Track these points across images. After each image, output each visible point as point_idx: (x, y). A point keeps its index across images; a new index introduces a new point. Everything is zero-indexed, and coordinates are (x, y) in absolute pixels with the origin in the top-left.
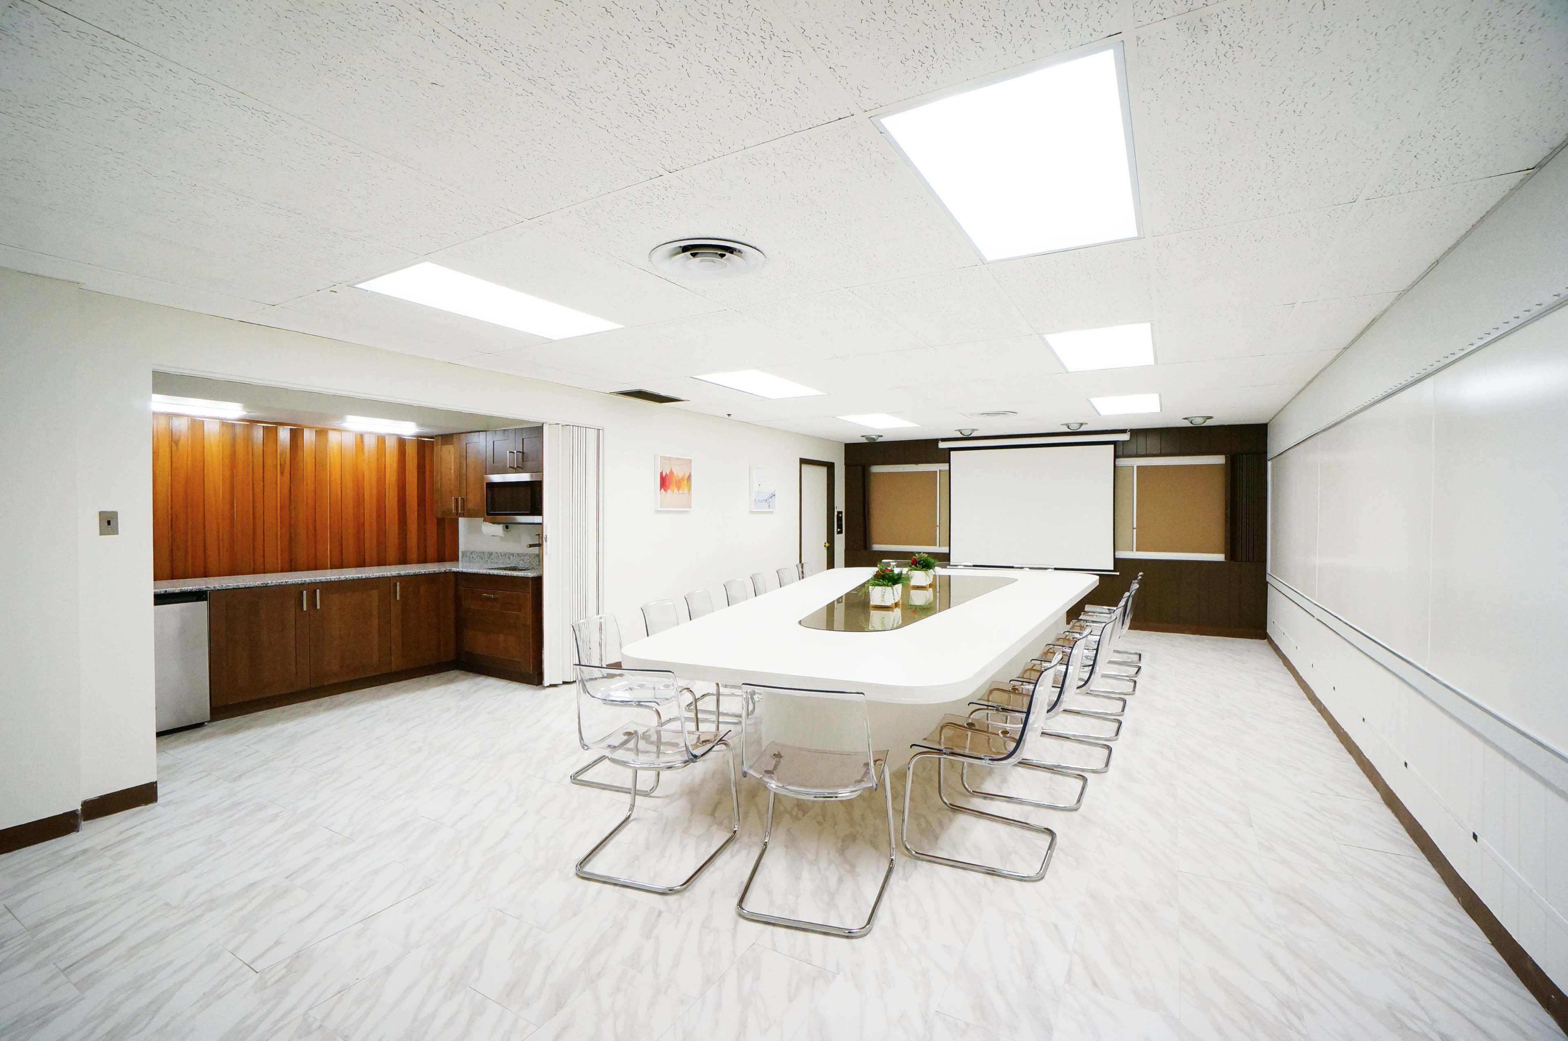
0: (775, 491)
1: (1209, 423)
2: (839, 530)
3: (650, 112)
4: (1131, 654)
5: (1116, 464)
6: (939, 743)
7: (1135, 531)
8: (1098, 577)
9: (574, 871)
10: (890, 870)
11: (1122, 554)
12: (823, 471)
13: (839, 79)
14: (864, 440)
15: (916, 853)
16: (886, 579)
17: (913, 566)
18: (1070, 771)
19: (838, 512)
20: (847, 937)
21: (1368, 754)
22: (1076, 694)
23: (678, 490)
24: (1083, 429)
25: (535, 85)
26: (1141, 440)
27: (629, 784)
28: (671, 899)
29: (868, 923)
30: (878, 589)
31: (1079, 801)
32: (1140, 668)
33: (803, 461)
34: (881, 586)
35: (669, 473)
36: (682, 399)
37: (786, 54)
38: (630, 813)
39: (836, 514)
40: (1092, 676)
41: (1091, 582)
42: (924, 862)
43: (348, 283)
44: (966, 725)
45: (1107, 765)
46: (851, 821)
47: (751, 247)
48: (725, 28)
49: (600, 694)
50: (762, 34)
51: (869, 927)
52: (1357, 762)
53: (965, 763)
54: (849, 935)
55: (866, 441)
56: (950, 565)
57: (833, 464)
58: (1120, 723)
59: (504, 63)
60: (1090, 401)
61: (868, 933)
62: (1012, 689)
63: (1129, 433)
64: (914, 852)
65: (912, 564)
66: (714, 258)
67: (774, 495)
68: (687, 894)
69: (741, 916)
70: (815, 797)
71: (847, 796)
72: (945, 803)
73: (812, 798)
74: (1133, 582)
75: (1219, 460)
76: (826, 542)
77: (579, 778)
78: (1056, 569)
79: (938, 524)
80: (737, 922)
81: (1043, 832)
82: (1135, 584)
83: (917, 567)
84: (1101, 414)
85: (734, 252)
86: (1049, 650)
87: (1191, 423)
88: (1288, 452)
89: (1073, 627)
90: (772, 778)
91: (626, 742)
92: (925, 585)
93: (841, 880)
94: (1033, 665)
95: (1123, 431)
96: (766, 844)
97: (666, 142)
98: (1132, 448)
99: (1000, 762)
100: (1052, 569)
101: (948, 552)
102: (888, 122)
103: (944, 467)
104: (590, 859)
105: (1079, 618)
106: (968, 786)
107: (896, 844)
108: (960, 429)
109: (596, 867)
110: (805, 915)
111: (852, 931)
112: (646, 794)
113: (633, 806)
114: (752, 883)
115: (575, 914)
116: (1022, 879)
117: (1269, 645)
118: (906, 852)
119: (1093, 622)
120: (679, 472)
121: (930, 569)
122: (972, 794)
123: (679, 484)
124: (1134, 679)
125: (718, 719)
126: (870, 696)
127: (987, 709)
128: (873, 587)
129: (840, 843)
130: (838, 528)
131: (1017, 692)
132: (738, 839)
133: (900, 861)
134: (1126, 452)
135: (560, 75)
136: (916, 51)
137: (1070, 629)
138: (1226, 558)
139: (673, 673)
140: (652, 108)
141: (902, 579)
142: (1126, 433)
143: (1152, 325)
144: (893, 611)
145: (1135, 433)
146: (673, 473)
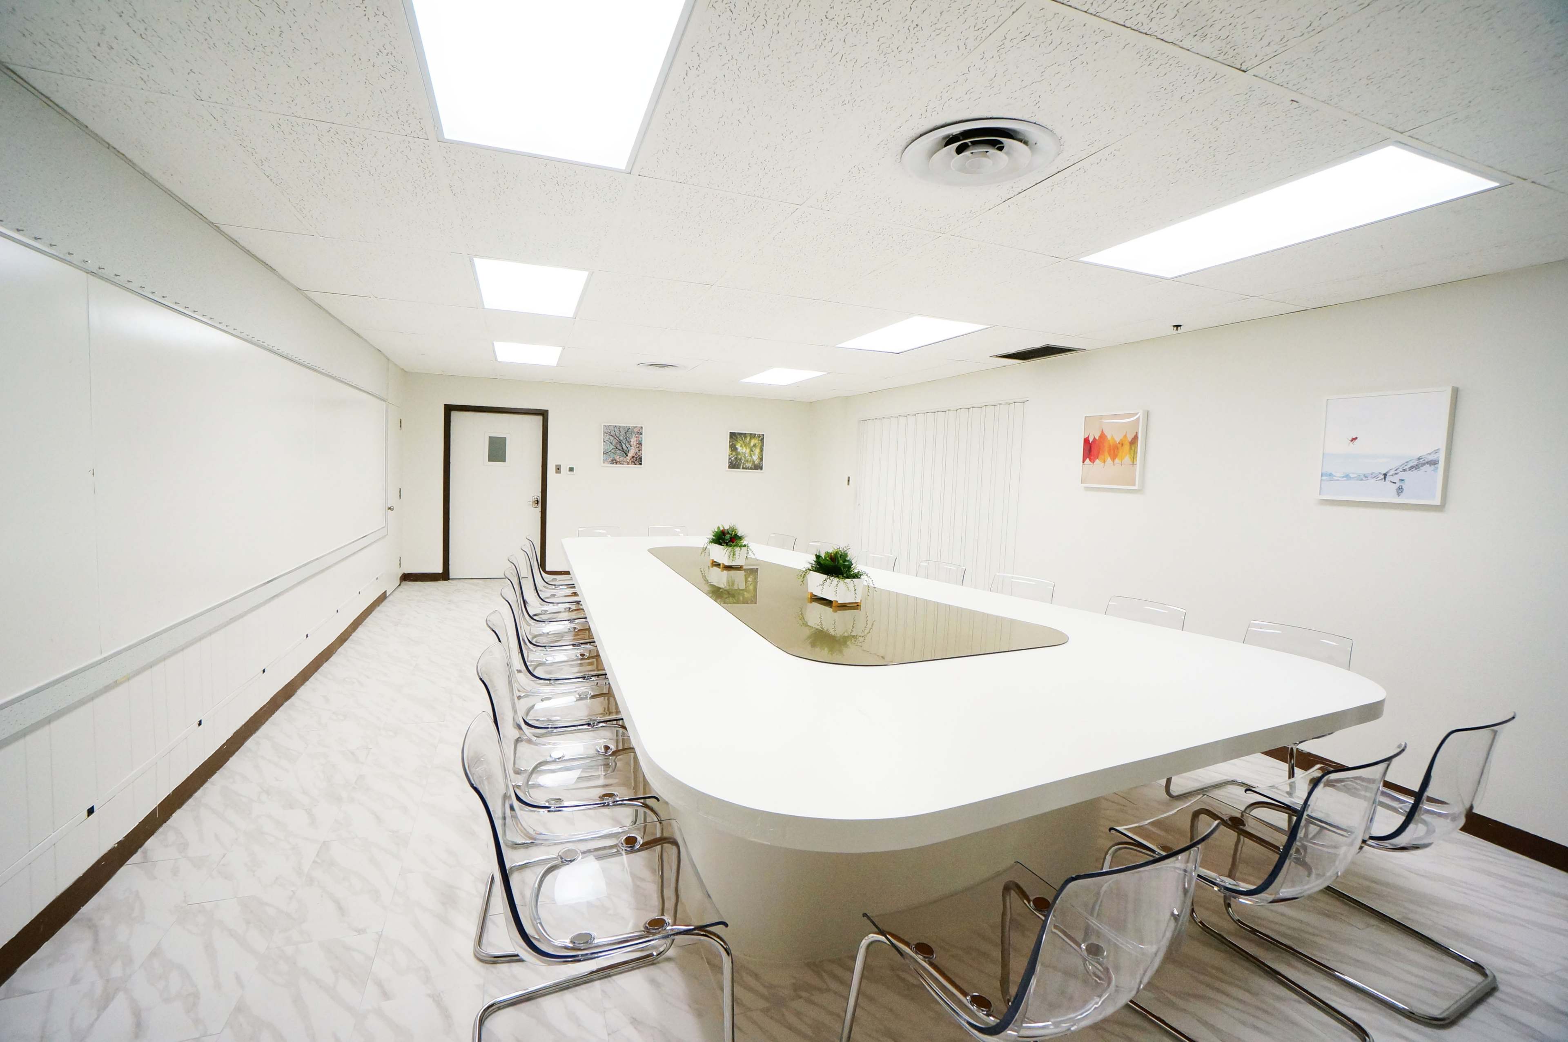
23: (1114, 460)
35: (1100, 437)
36: (1079, 347)
120: (1117, 433)
123: (1115, 451)
146: (1106, 436)
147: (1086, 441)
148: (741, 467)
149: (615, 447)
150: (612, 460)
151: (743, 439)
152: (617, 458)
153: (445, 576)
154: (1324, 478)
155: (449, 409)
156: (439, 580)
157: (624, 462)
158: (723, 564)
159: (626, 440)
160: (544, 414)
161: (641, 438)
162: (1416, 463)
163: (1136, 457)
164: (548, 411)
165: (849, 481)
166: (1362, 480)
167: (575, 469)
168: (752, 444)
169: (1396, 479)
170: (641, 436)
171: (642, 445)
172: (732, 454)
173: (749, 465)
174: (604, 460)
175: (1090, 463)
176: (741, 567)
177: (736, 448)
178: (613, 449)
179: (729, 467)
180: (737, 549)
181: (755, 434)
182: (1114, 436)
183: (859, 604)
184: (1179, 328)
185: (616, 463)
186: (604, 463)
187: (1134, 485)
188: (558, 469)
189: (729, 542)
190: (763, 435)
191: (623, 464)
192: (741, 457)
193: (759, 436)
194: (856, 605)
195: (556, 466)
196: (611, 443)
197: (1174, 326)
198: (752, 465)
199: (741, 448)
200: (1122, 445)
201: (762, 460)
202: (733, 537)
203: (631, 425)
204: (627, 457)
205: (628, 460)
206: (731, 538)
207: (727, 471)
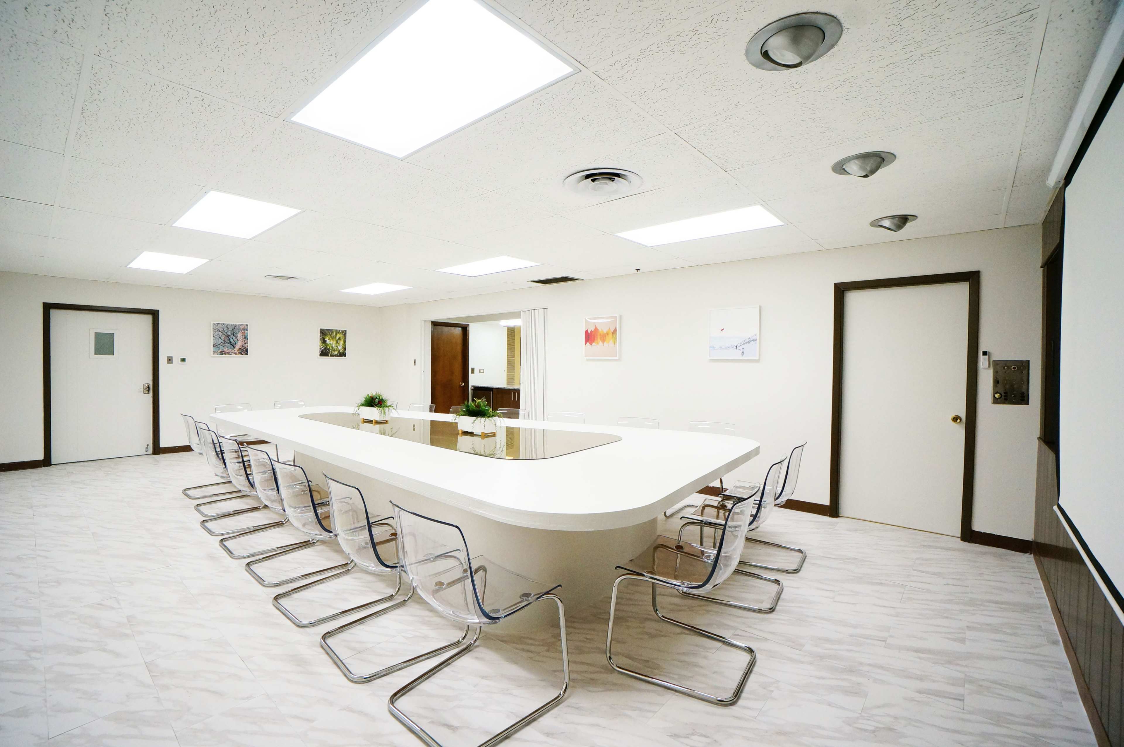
23: (603, 343)
35: (594, 330)
123: (604, 338)
146: (598, 329)
147: (587, 332)
148: (330, 355)
149: (223, 341)
150: (221, 352)
151: (331, 334)
152: (226, 350)
153: (46, 462)
154: (711, 349)
155: (48, 308)
156: (41, 467)
157: (232, 352)
158: (375, 420)
159: (234, 335)
160: (155, 314)
161: (247, 333)
162: (748, 340)
163: (617, 341)
164: (158, 311)
165: (415, 362)
166: (727, 349)
167: (186, 359)
168: (337, 338)
169: (741, 348)
170: (246, 332)
171: (247, 339)
172: (322, 345)
173: (336, 353)
174: (213, 352)
175: (589, 345)
176: (387, 421)
177: (325, 340)
178: (221, 343)
179: (321, 355)
180: (386, 409)
181: (340, 330)
182: (603, 329)
183: (495, 433)
184: (639, 271)
185: (225, 354)
186: (214, 354)
187: (616, 357)
188: (170, 360)
189: (378, 404)
190: (346, 331)
191: (231, 355)
192: (329, 348)
193: (343, 332)
194: (493, 434)
195: (168, 357)
196: (220, 338)
197: (636, 270)
198: (338, 354)
199: (329, 341)
200: (608, 334)
201: (346, 350)
202: (380, 401)
203: (237, 323)
204: (235, 349)
205: (235, 352)
206: (379, 402)
207: (318, 358)
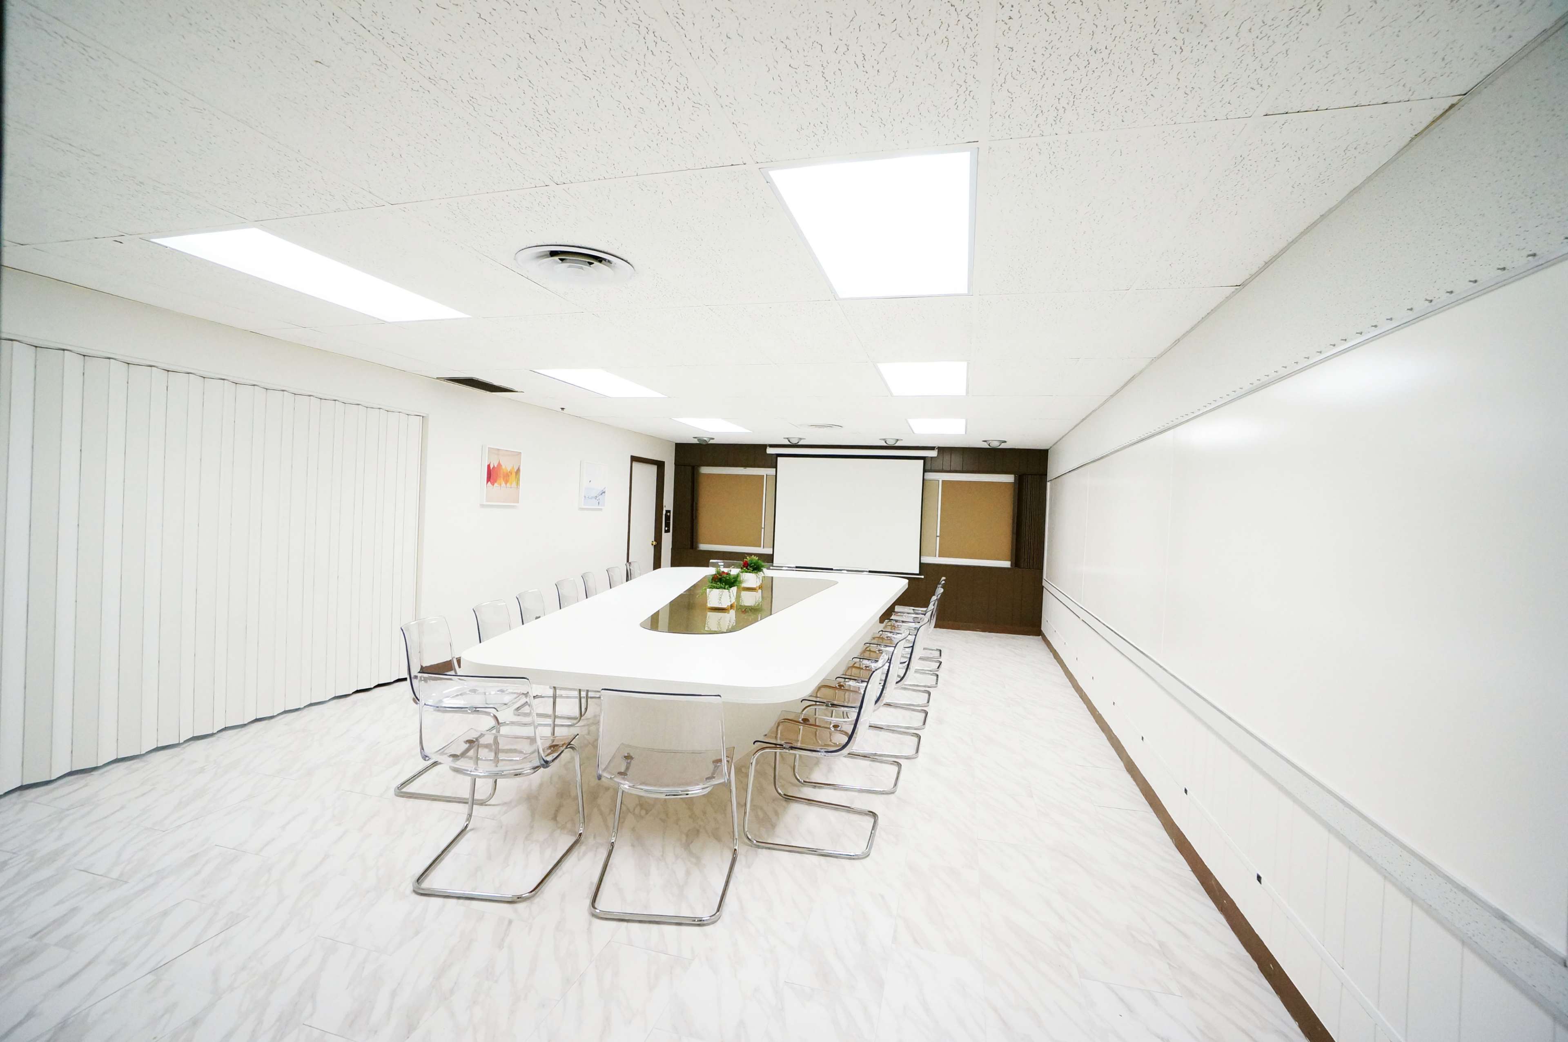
0: (605, 488)
1: (1003, 446)
2: (666, 529)
3: (551, 129)
4: (932, 650)
5: (925, 477)
6: (776, 738)
7: (938, 538)
8: (907, 581)
9: (411, 888)
10: (734, 860)
11: (927, 560)
12: (654, 469)
13: (740, 134)
14: (695, 441)
15: (757, 841)
16: (722, 581)
17: (744, 569)
18: (884, 758)
19: (666, 511)
20: (699, 925)
21: (1116, 732)
22: (895, 688)
23: (506, 483)
24: (898, 444)
25: (435, 85)
26: (947, 458)
27: (466, 795)
28: (520, 906)
29: (718, 910)
30: (716, 592)
31: (896, 784)
32: (941, 663)
33: (634, 459)
34: (718, 589)
35: (497, 466)
36: (516, 390)
37: (695, 105)
38: (467, 823)
39: (664, 512)
40: (908, 672)
41: (902, 585)
42: (764, 850)
43: (140, 236)
44: (801, 721)
45: (917, 751)
46: (693, 816)
47: (622, 259)
48: (643, 73)
49: (432, 701)
50: (677, 85)
51: (719, 914)
52: (1108, 739)
53: (797, 756)
54: (700, 923)
55: (698, 442)
56: (773, 566)
57: (663, 463)
58: (926, 713)
59: (406, 59)
60: (907, 422)
61: (717, 920)
62: (838, 686)
63: (937, 450)
64: (755, 842)
65: (744, 566)
66: (583, 266)
67: (604, 492)
68: (537, 900)
69: (594, 915)
70: (666, 795)
71: (698, 793)
72: (780, 794)
73: (663, 796)
74: (938, 586)
75: (1009, 478)
76: (653, 540)
77: (404, 790)
78: (870, 572)
79: (763, 527)
80: (590, 923)
81: (866, 814)
82: (940, 588)
83: (748, 569)
84: (915, 433)
85: (603, 261)
86: (866, 648)
87: (989, 445)
88: (1063, 476)
89: (886, 626)
90: (624, 779)
91: (467, 750)
92: (755, 587)
93: (688, 873)
94: (854, 662)
95: (932, 448)
96: (612, 844)
97: (560, 157)
98: (938, 465)
99: (833, 754)
100: (867, 571)
101: (772, 553)
102: (776, 175)
103: (771, 471)
104: (427, 874)
105: (891, 618)
106: (800, 777)
107: (739, 835)
108: (787, 437)
109: (433, 882)
110: (657, 909)
111: (703, 919)
112: (482, 803)
113: (470, 816)
114: (602, 884)
115: (417, 933)
116: (851, 858)
117: (1043, 641)
118: (747, 841)
119: (903, 622)
120: (507, 465)
121: (760, 571)
122: (802, 784)
123: (507, 477)
124: (936, 673)
125: (555, 722)
126: (726, 698)
127: (816, 705)
128: (711, 589)
129: (684, 838)
130: (665, 527)
131: (842, 688)
132: (583, 843)
133: (742, 850)
134: (935, 467)
135: (464, 81)
136: (812, 124)
137: (884, 628)
138: (1011, 565)
139: (528, 679)
140: (554, 126)
141: (737, 582)
142: (934, 450)
143: (968, 364)
144: (729, 613)
145: (942, 450)
146: (501, 466)
147: (489, 466)
163: (519, 484)
175: (491, 485)
197: (562, 408)
200: (511, 474)
